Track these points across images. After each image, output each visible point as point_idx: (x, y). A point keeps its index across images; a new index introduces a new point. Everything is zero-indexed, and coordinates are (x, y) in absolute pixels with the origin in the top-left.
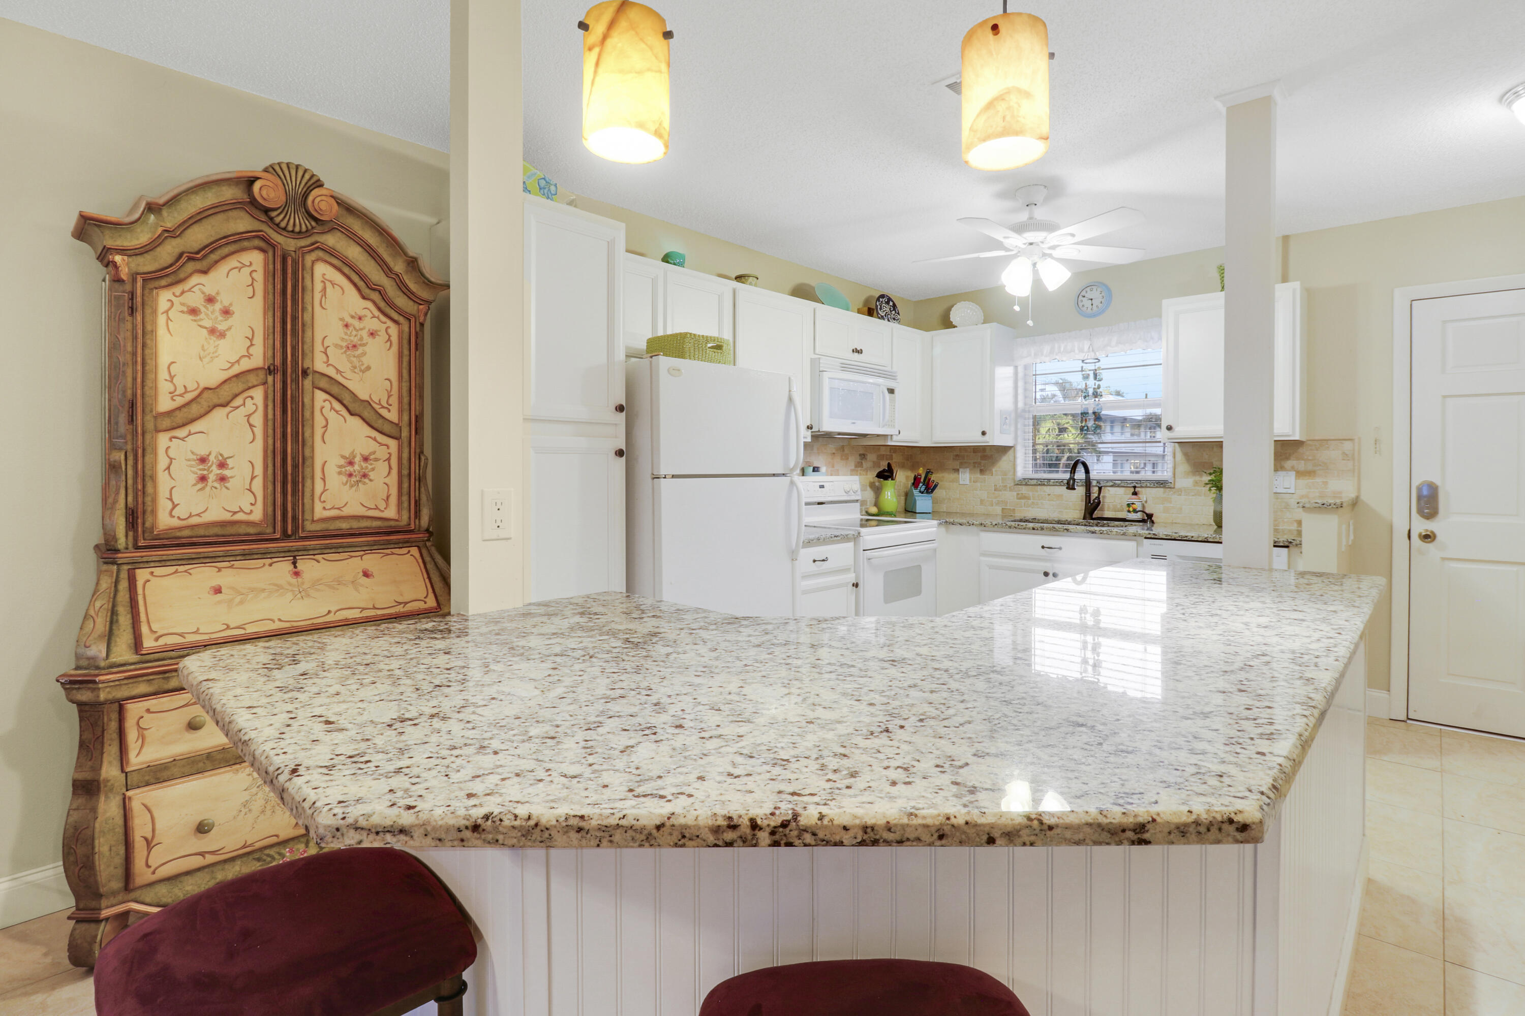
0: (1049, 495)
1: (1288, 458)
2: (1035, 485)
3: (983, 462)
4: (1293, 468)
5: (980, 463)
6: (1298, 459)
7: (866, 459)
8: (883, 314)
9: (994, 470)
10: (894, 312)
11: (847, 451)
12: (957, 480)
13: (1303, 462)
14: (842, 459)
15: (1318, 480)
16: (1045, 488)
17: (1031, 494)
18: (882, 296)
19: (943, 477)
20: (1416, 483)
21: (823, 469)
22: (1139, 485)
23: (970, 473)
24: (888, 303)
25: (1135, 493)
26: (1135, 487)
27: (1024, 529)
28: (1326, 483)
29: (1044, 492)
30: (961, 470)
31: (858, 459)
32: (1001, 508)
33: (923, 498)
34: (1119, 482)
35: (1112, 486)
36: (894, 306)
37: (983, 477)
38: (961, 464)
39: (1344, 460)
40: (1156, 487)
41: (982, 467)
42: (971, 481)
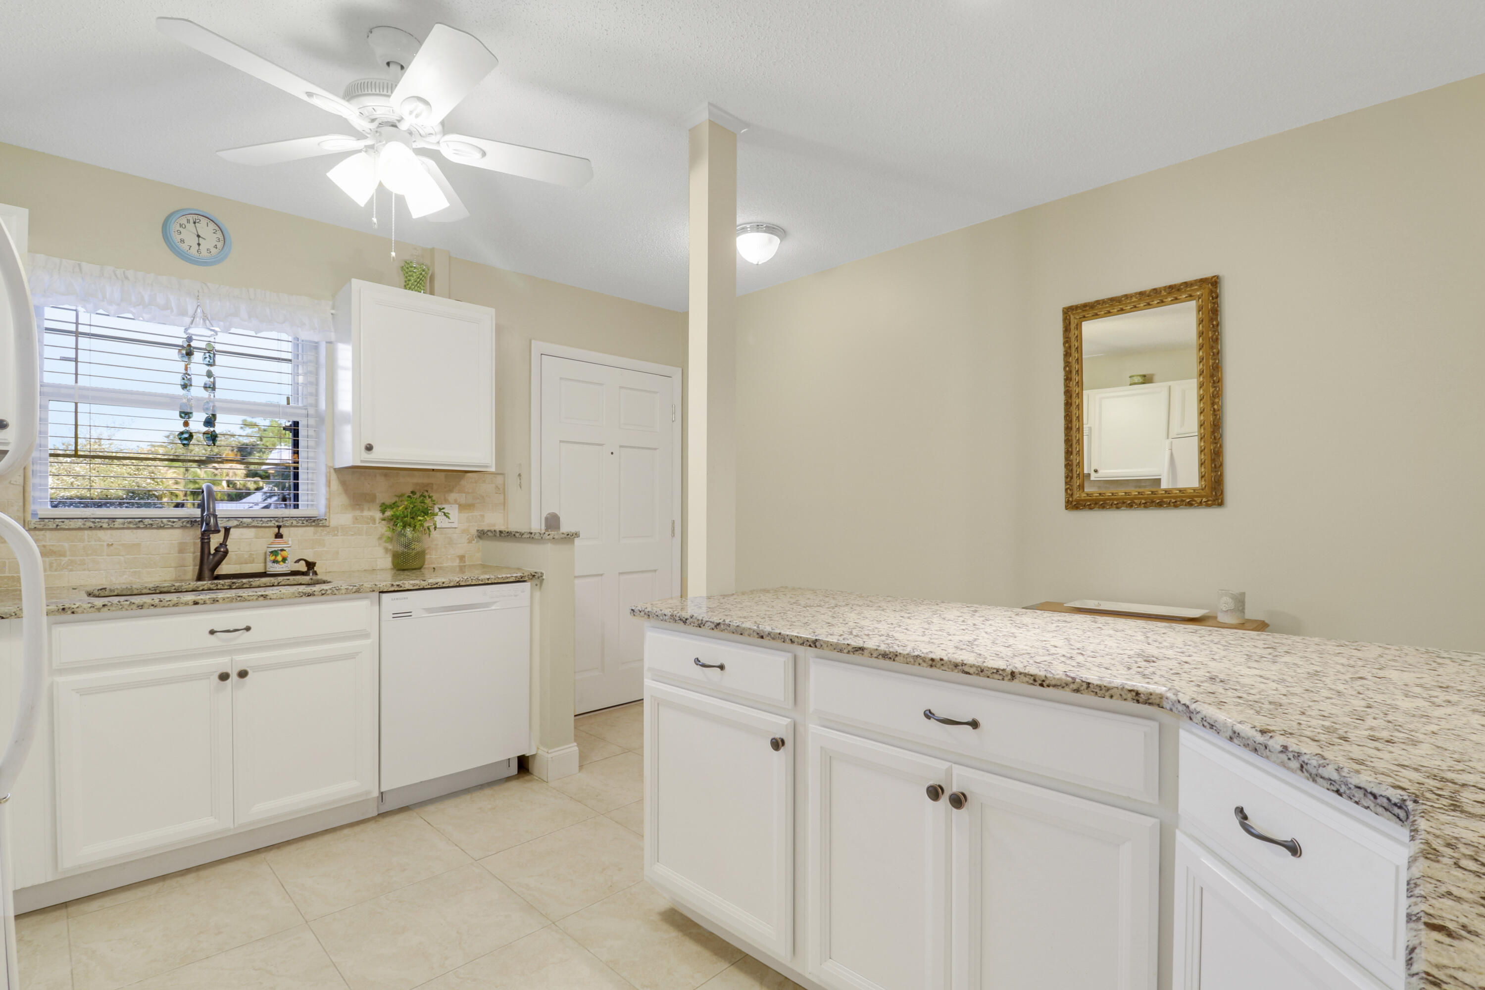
1: (451, 491)
2: (80, 529)
4: (456, 502)
6: (460, 492)
13: (464, 495)
15: (477, 513)
16: (100, 533)
17: (66, 545)
20: (544, 515)
22: (282, 524)
25: (279, 536)
27: (174, 605)
28: (483, 516)
29: (100, 540)
34: (249, 520)
35: (244, 527)
39: (497, 493)
40: (307, 526)
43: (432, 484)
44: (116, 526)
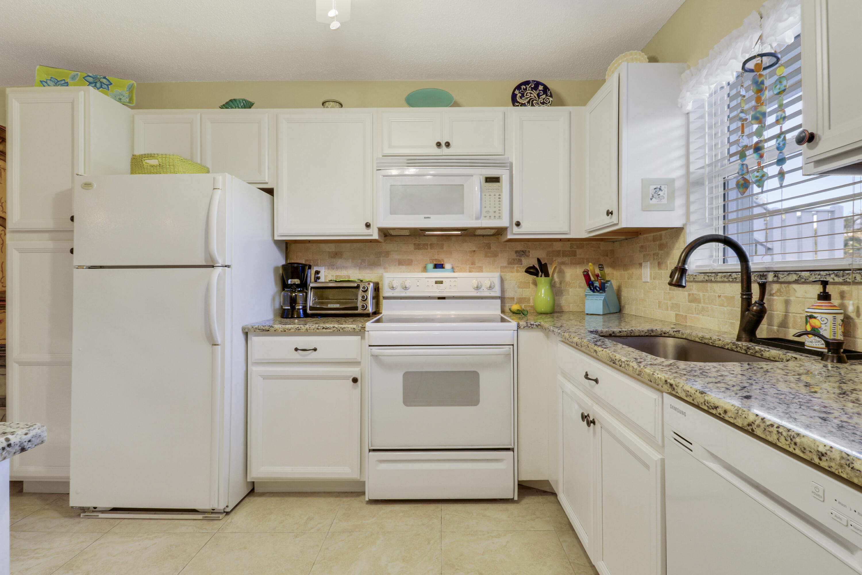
0: (719, 296)
3: (660, 252)
5: (658, 254)
8: (525, 102)
9: (668, 262)
10: (544, 96)
11: (493, 248)
12: (640, 277)
14: (486, 256)
16: (714, 285)
17: (701, 294)
18: (527, 83)
19: (633, 273)
22: (839, 280)
23: (651, 268)
24: (536, 88)
25: (825, 296)
26: (825, 284)
29: (715, 292)
30: (643, 264)
31: (514, 256)
32: (674, 313)
33: (595, 297)
35: (796, 282)
36: (546, 89)
37: (660, 271)
38: (644, 256)
41: (660, 260)
42: (651, 279)
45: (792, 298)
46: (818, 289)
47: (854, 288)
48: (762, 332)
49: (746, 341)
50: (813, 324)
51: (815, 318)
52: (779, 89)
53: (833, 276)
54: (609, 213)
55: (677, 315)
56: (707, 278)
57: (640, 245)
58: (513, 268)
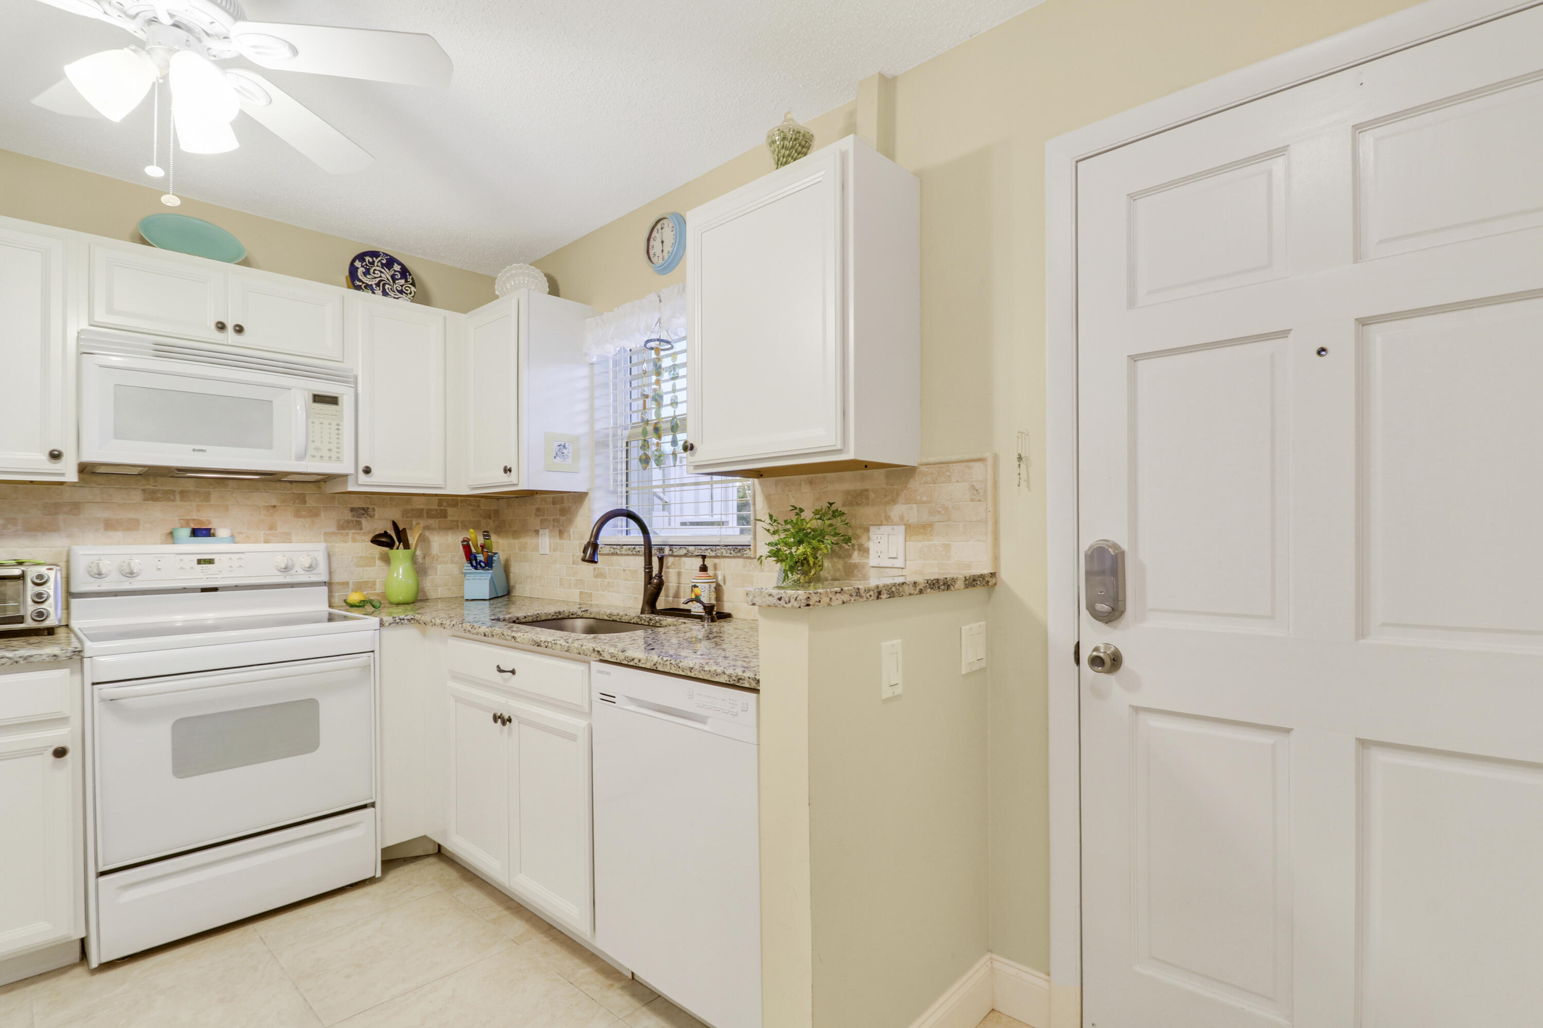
0: (624, 570)
1: (894, 501)
2: (608, 554)
3: (562, 518)
4: (902, 519)
5: (559, 520)
6: (908, 501)
7: (372, 517)
8: (373, 282)
9: (571, 531)
10: (402, 281)
11: (311, 502)
12: (536, 548)
13: (915, 506)
14: (297, 514)
17: (607, 568)
18: (375, 254)
19: (526, 543)
20: (1085, 547)
21: (222, 532)
22: (713, 554)
23: (550, 537)
24: (389, 265)
25: (704, 569)
26: (704, 557)
28: (947, 547)
30: (541, 532)
31: (348, 516)
32: (578, 591)
33: (478, 576)
35: (685, 555)
36: (405, 272)
37: (562, 541)
38: (542, 521)
39: (972, 500)
40: (734, 557)
41: (561, 528)
42: (550, 549)
43: (867, 490)
44: (624, 552)
45: (682, 570)
46: (699, 561)
47: (722, 560)
48: (661, 604)
49: (648, 613)
50: (696, 593)
51: (697, 587)
52: (673, 374)
53: (709, 550)
54: (507, 470)
55: (581, 593)
56: (612, 550)
57: (537, 506)
58: (348, 534)
